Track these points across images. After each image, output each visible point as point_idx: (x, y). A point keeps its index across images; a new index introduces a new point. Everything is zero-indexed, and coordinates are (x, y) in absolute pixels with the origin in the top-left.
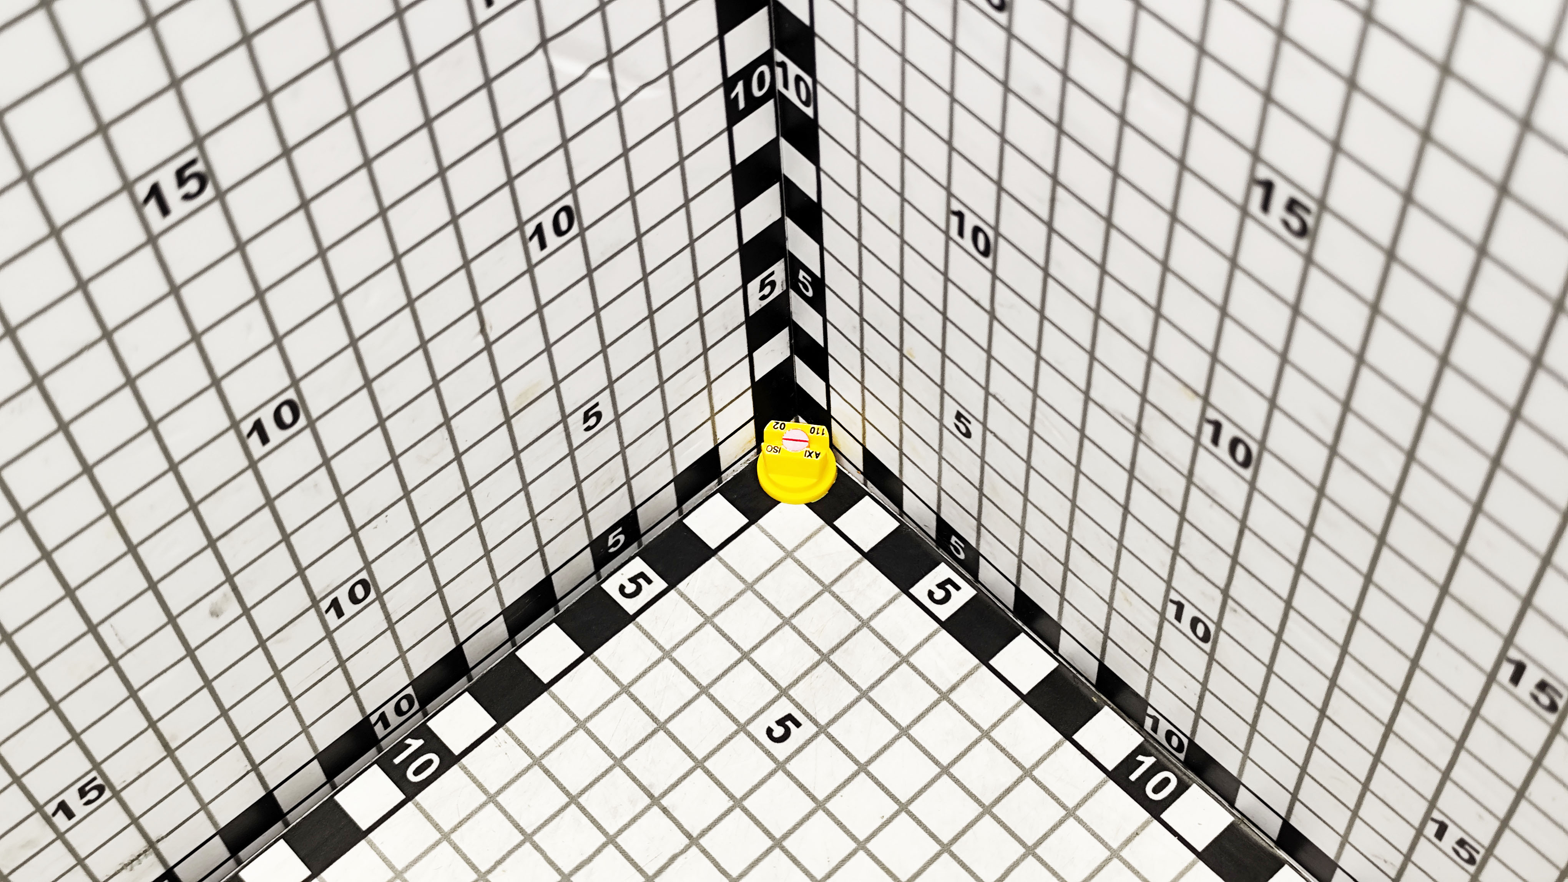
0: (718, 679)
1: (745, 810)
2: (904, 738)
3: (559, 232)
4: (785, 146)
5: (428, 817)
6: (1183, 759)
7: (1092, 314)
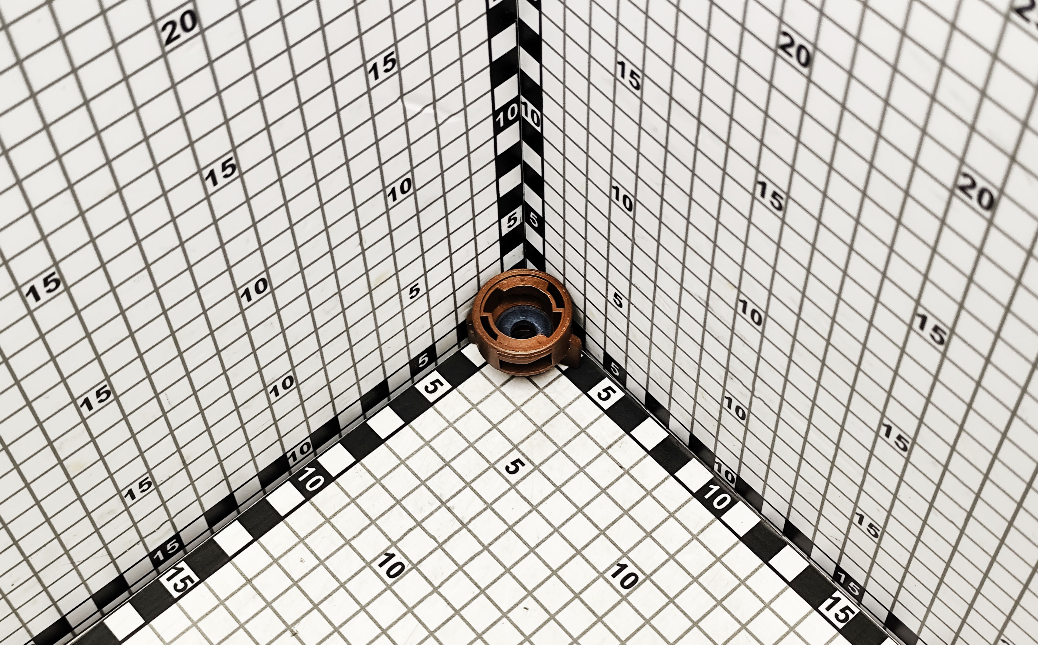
0: (479, 439)
1: (493, 510)
2: (582, 473)
4: (525, 145)
5: (318, 510)
6: (734, 487)
7: (683, 243)
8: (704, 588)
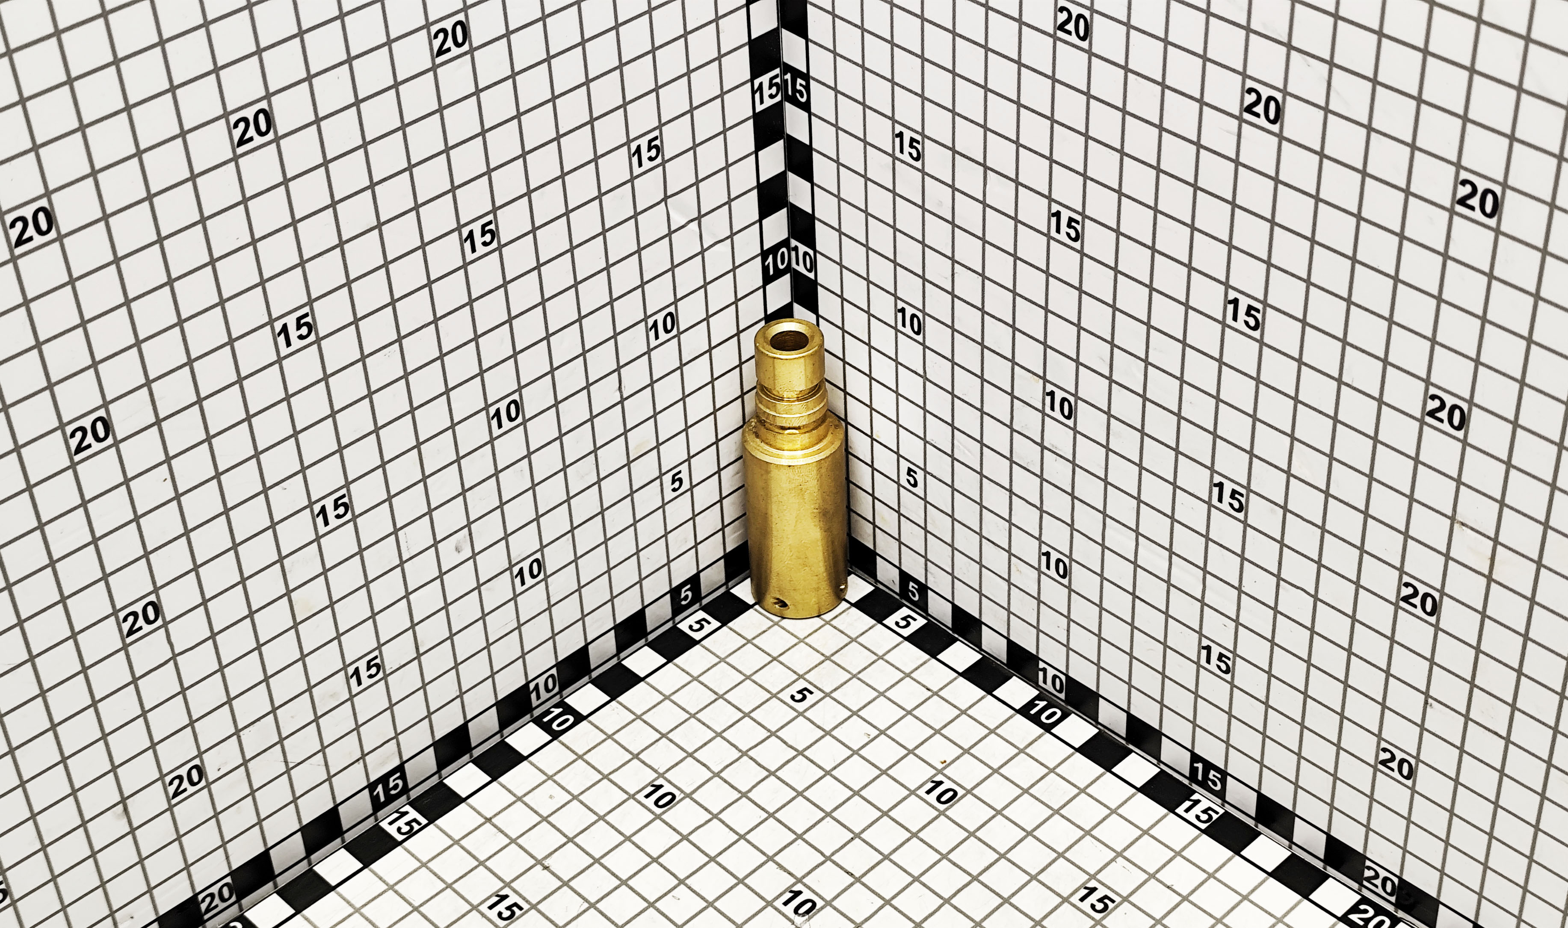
1: (778, 737)
3: (667, 331)
5: (568, 748)
6: (1063, 698)
7: (980, 347)
8: (1037, 799)
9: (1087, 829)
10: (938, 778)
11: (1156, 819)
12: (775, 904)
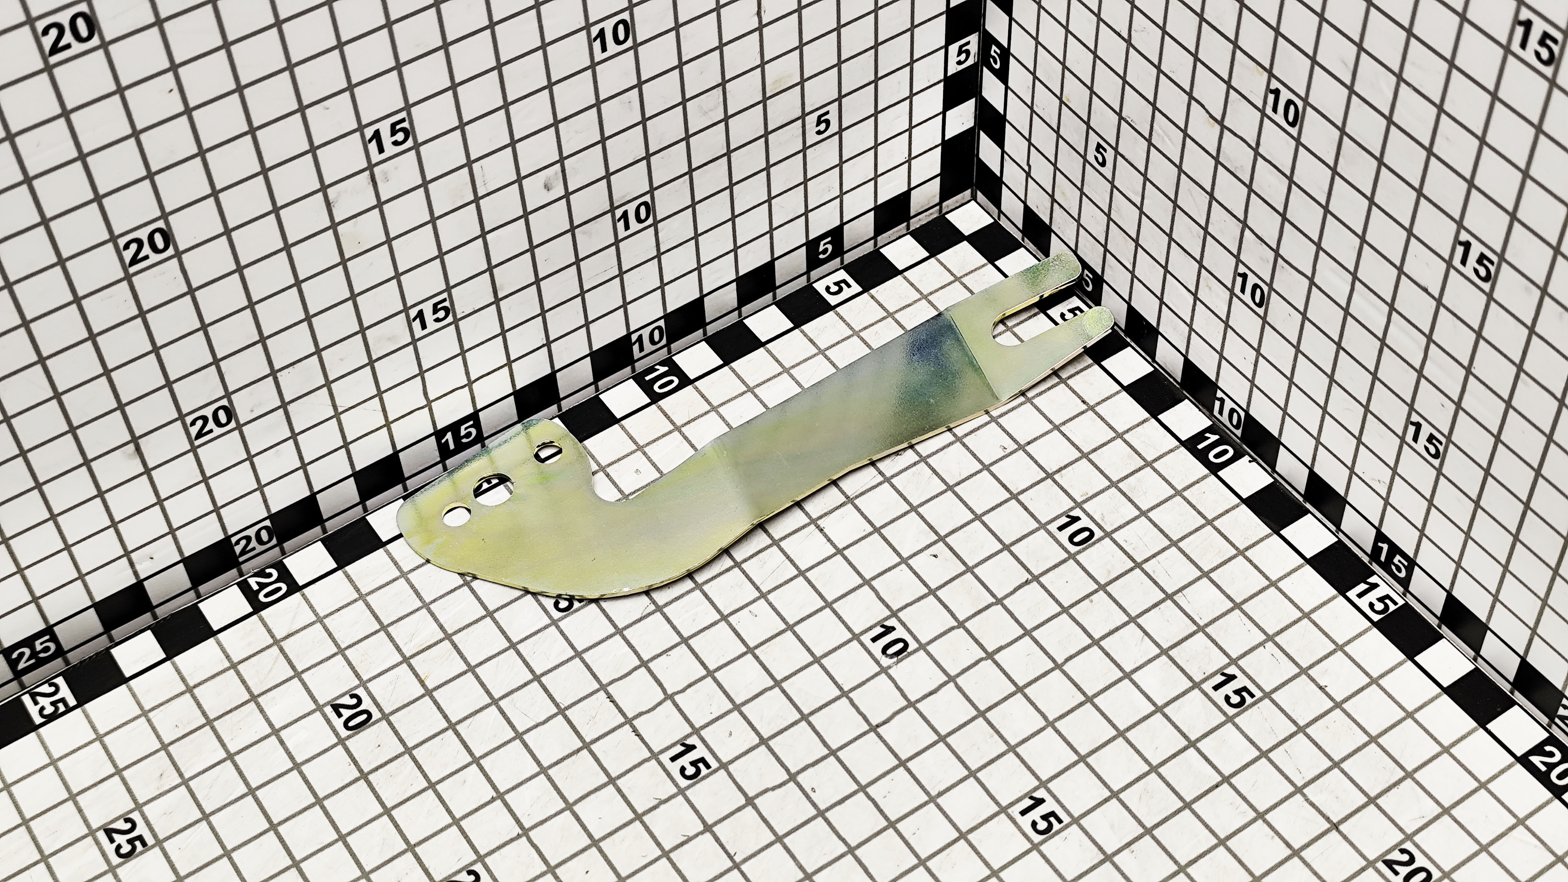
5: (666, 415)
6: (1239, 435)
7: (1198, 19)
8: (1186, 555)
9: (1238, 601)
10: (1076, 513)
11: (1322, 601)
12: (862, 638)
